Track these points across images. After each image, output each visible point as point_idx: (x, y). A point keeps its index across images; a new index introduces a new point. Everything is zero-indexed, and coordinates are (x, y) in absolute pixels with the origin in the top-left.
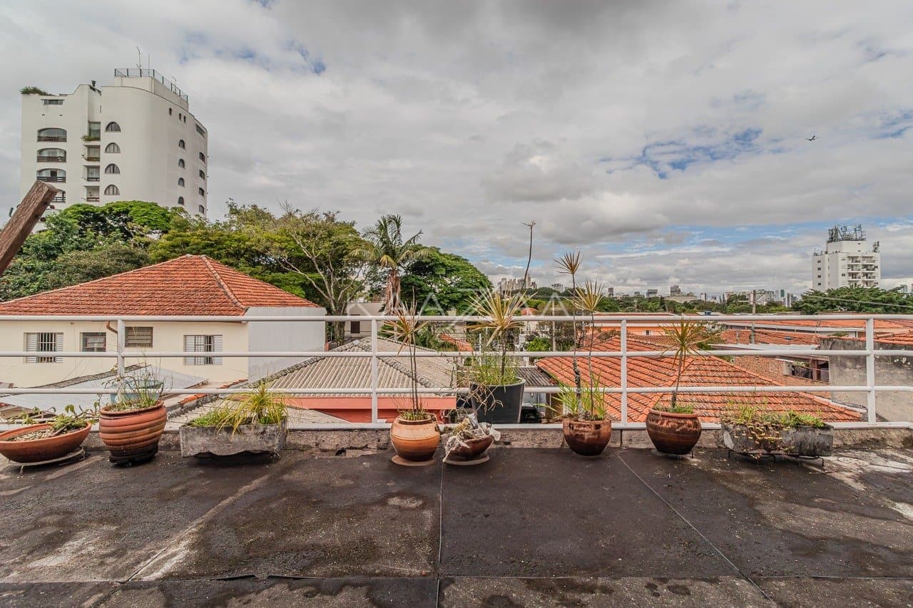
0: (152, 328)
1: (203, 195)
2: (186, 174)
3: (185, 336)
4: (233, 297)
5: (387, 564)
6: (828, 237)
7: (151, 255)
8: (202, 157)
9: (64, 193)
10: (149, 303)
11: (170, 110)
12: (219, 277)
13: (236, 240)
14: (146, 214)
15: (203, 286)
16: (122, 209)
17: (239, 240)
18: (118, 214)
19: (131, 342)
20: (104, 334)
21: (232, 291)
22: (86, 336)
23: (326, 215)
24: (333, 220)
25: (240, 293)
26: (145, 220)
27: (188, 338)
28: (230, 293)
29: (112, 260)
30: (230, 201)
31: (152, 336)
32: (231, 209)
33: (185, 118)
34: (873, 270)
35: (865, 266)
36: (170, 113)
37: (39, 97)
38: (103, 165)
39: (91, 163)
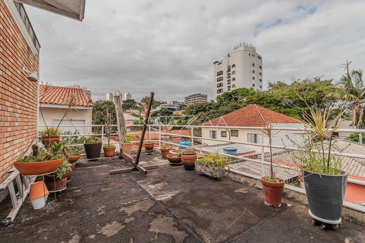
0: (238, 130)
1: (261, 81)
2: (255, 75)
3: (248, 134)
4: (264, 119)
5: (204, 233)
7: (242, 106)
8: (261, 67)
9: (223, 89)
10: (237, 122)
11: (249, 54)
12: (260, 112)
13: (269, 97)
14: (242, 92)
15: (254, 115)
16: (235, 92)
17: (271, 97)
18: (235, 93)
19: (233, 135)
20: (226, 132)
21: (264, 117)
22: (222, 132)
23: (315, 79)
24: (319, 80)
25: (267, 118)
26: (242, 94)
27: (249, 134)
28: (263, 118)
29: (231, 108)
30: (269, 82)
31: (238, 133)
32: (269, 85)
33: (254, 55)
36: (249, 55)
37: (217, 64)
38: (231, 79)
39: (229, 79)
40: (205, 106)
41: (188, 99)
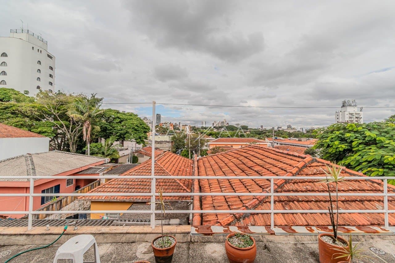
1: (52, 85)
2: (42, 76)
6: (342, 105)
8: (51, 68)
11: (33, 47)
33: (41, 51)
34: (360, 119)
35: (357, 118)
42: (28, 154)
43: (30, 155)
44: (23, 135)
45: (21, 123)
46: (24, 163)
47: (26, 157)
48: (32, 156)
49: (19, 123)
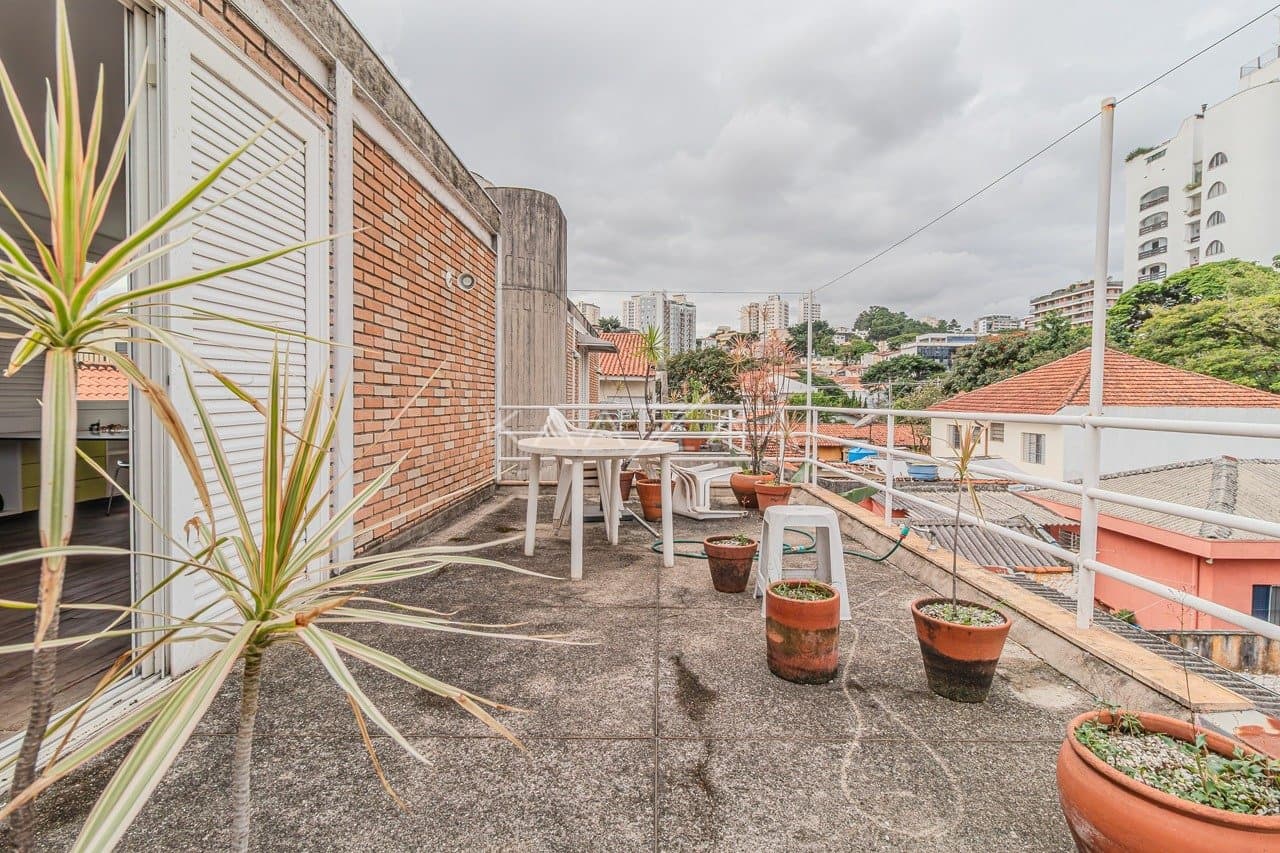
3: (1023, 433)
4: (1070, 394)
9: (1165, 265)
19: (995, 436)
21: (1079, 388)
27: (1025, 436)
28: (1072, 391)
31: (1003, 431)
37: (1142, 158)
38: (1204, 217)
39: (1194, 219)
40: (1014, 348)
41: (1045, 304)
42: (1227, 457)
43: (1233, 463)
44: (1229, 399)
45: (1236, 362)
46: (1207, 482)
47: (1217, 466)
48: (1239, 467)
49: (1228, 363)
